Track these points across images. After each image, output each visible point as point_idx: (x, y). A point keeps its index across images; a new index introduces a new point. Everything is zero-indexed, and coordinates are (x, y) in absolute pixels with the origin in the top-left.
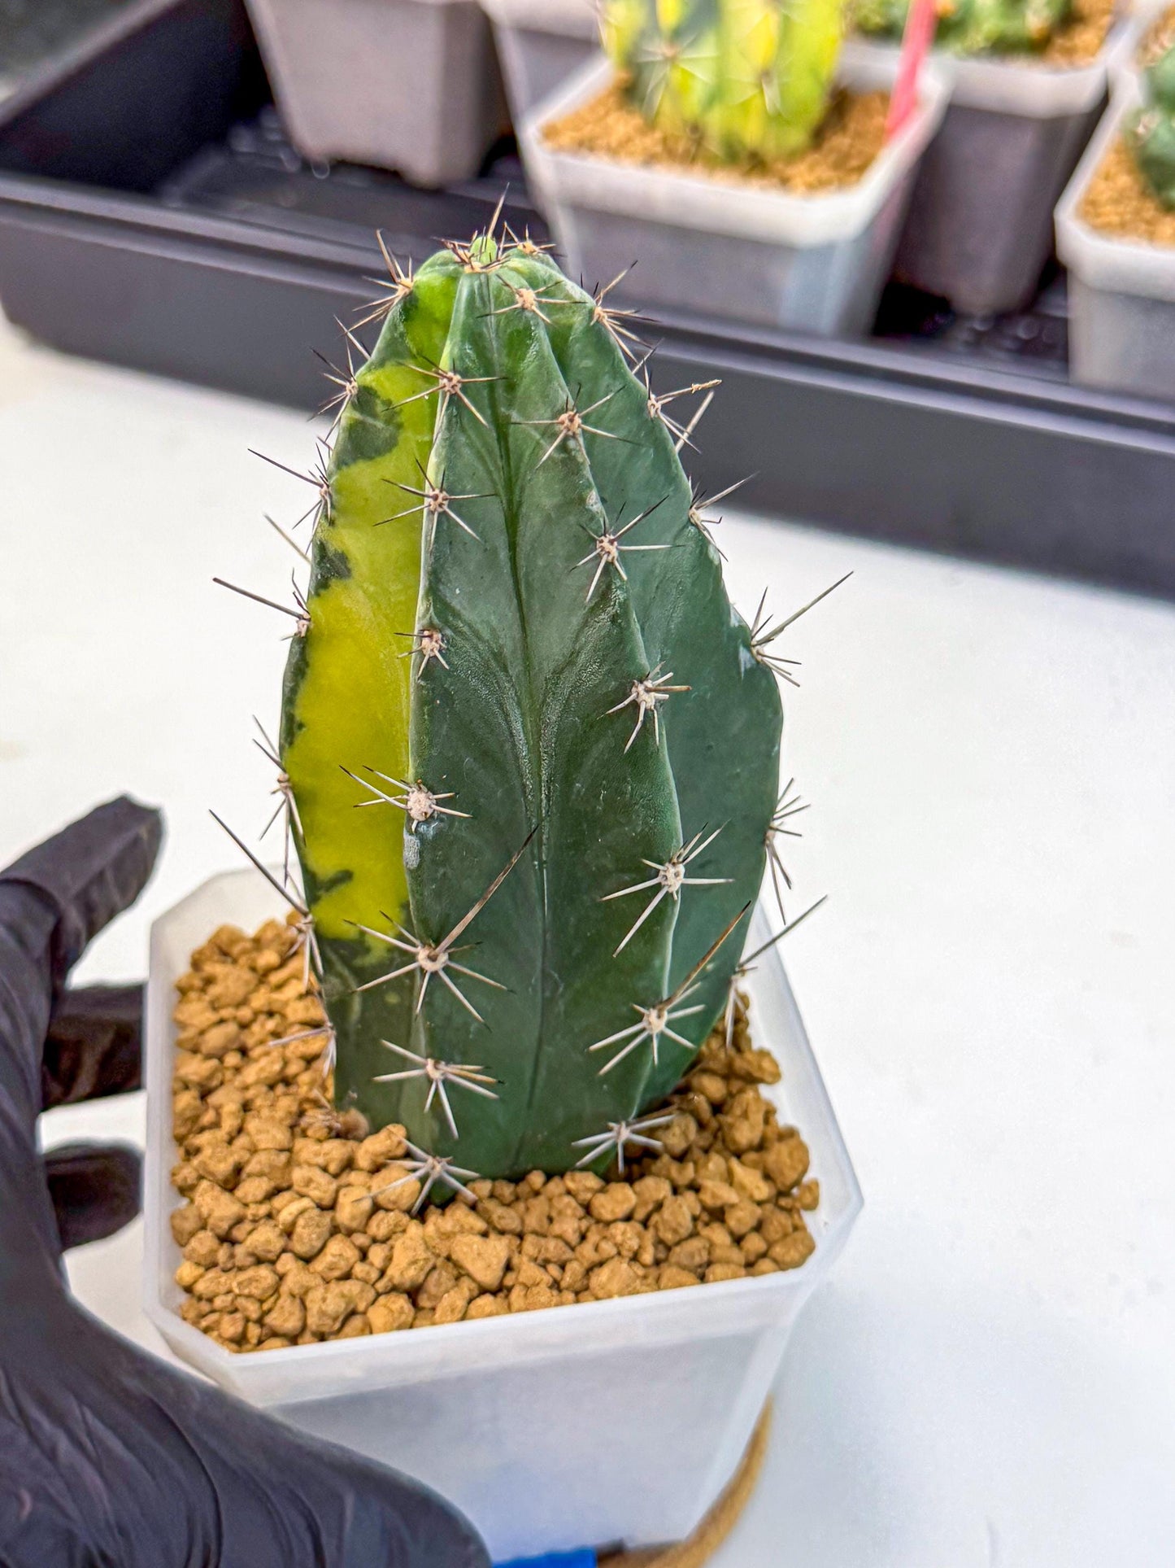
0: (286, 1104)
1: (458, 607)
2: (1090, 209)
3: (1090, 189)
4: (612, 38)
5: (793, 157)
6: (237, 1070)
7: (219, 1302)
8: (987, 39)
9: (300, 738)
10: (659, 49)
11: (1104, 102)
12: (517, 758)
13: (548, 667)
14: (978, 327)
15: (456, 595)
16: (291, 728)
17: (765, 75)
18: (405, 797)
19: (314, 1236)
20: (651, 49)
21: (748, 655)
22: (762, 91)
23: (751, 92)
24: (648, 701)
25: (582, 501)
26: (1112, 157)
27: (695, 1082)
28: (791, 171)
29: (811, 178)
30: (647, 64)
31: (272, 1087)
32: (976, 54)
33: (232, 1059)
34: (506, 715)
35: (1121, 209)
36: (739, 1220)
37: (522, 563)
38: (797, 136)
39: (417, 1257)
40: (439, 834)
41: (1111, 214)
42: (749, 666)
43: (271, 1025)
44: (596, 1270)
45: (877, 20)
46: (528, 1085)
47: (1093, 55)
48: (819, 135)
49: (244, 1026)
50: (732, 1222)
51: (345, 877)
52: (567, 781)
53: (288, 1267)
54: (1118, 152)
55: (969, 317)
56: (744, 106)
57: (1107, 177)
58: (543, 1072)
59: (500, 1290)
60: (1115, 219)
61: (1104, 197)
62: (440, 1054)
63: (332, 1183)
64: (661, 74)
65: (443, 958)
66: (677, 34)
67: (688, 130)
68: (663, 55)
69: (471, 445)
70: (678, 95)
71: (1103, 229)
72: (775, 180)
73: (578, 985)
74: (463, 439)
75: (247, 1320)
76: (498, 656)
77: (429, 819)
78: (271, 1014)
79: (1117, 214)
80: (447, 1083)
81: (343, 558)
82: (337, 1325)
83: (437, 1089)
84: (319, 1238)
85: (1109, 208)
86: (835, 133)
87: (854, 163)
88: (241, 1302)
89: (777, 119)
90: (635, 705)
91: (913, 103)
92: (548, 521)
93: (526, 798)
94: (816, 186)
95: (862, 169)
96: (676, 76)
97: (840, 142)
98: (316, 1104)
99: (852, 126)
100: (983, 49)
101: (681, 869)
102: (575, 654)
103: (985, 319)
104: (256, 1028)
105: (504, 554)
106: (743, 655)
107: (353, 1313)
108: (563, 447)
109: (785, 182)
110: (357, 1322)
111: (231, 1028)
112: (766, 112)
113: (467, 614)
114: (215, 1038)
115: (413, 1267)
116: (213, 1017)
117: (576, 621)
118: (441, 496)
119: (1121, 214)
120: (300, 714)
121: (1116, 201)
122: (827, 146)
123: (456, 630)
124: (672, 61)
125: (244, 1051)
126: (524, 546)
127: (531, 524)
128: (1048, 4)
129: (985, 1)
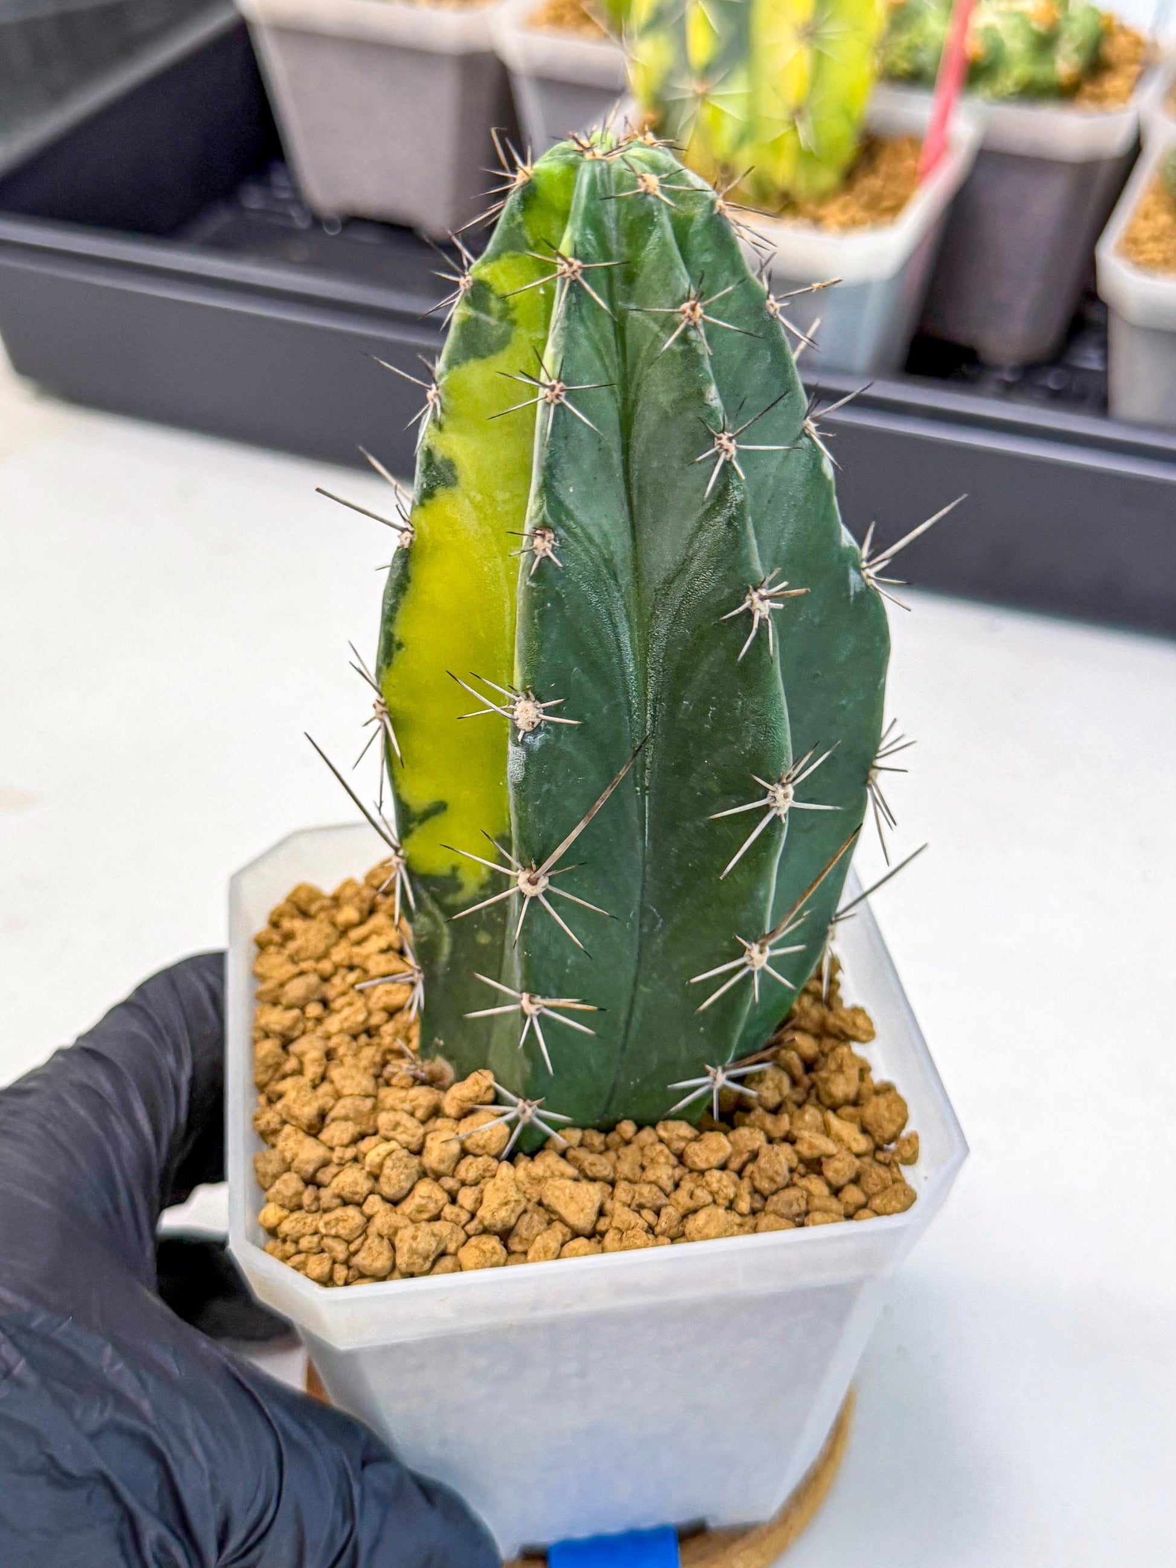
0: (370, 1054)
1: (572, 507)
2: (1132, 244)
3: (1131, 228)
4: (639, 80)
5: (823, 198)
6: (319, 1020)
7: (304, 1243)
8: (1016, 84)
9: (398, 657)
10: (689, 87)
11: (1136, 150)
12: (623, 674)
13: (659, 576)
14: (1008, 377)
15: (570, 492)
16: (390, 647)
17: (798, 113)
18: (512, 706)
19: (403, 1177)
20: (680, 87)
21: (858, 577)
22: (795, 129)
23: (783, 130)
24: (762, 607)
25: (701, 394)
26: (1151, 198)
27: (788, 1037)
28: (822, 212)
29: (843, 218)
30: (675, 102)
31: (355, 1037)
32: (1006, 99)
33: (314, 1010)
34: (615, 626)
35: (1163, 246)
36: (836, 1171)
37: (635, 466)
38: (827, 178)
39: (509, 1198)
40: (546, 747)
41: (1154, 251)
42: (858, 590)
43: (352, 977)
44: (691, 1217)
45: (904, 65)
46: (622, 1025)
47: (1124, 101)
48: (850, 177)
49: (325, 979)
50: (829, 1174)
51: (439, 808)
52: (675, 699)
53: (376, 1209)
54: (1155, 192)
55: (998, 368)
56: (776, 146)
57: (1146, 216)
58: (638, 1013)
59: (595, 1235)
60: (1159, 257)
61: (1145, 235)
62: (534, 986)
63: (419, 1128)
64: (691, 113)
65: (544, 882)
66: (708, 71)
67: (718, 170)
68: (694, 91)
69: (589, 338)
70: (706, 135)
71: (1148, 266)
72: (807, 221)
73: (677, 919)
74: (581, 330)
75: (334, 1262)
76: (608, 562)
77: (536, 730)
78: (351, 968)
79: (1160, 251)
80: (541, 1017)
81: (450, 465)
82: (428, 1265)
83: (532, 1023)
84: (408, 1177)
85: (1150, 246)
86: (866, 176)
87: (886, 204)
88: (328, 1242)
89: (807, 157)
90: (749, 613)
91: (943, 148)
92: (665, 418)
93: (631, 717)
94: (851, 225)
95: (896, 209)
96: (706, 114)
97: (872, 183)
98: (401, 1054)
99: (884, 168)
100: (1012, 94)
101: (790, 790)
102: (688, 560)
103: (1014, 370)
104: (336, 980)
105: (616, 457)
106: (853, 577)
107: (443, 1254)
108: (684, 339)
109: (817, 221)
110: (447, 1261)
111: (313, 979)
112: (800, 148)
113: (578, 514)
114: (296, 989)
115: (504, 1208)
116: (293, 969)
117: (691, 523)
118: (559, 386)
119: (1164, 252)
120: (399, 633)
121: (1156, 239)
122: (858, 187)
123: (568, 530)
124: (703, 98)
125: (325, 1003)
126: (638, 445)
127: (647, 422)
128: (1078, 49)
129: (1016, 45)
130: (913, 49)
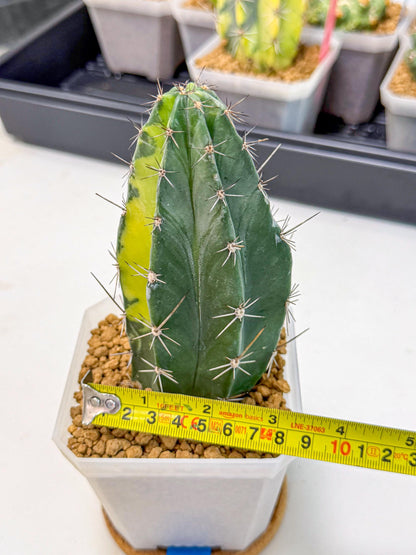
1: (168, 210)
2: (393, 85)
3: (393, 79)
4: (220, 28)
5: (285, 69)
6: (104, 363)
8: (355, 25)
9: (122, 250)
10: (236, 32)
11: (397, 47)
12: (190, 265)
13: (201, 234)
14: (353, 128)
16: (120, 247)
17: (275, 40)
20: (233, 32)
22: (274, 46)
23: (270, 46)
24: (232, 250)
25: (213, 177)
26: (401, 67)
28: (285, 74)
29: (292, 77)
30: (232, 37)
31: (113, 370)
32: (351, 31)
33: (103, 359)
34: (186, 250)
35: (404, 86)
38: (287, 62)
41: (400, 88)
45: (315, 19)
46: (193, 380)
47: (393, 30)
48: (294, 61)
49: (109, 348)
51: (137, 300)
52: (207, 275)
54: (403, 65)
55: (350, 125)
56: (267, 52)
57: (399, 74)
58: (198, 378)
60: (402, 89)
61: (398, 81)
62: (160, 365)
64: (238, 41)
65: (160, 332)
66: (243, 26)
67: (247, 60)
68: (238, 33)
69: (176, 154)
70: (244, 48)
71: (397, 93)
72: (279, 78)
73: (210, 347)
76: (183, 229)
80: (161, 375)
82: (115, 453)
86: (300, 60)
87: (307, 71)
89: (279, 56)
90: (228, 251)
91: (329, 49)
92: (202, 183)
93: (193, 279)
94: (294, 80)
95: (310, 73)
96: (243, 41)
97: (302, 63)
99: (307, 58)
100: (354, 29)
101: (243, 310)
102: (210, 230)
103: (356, 126)
104: (113, 349)
107: (121, 450)
109: (282, 78)
110: (122, 453)
111: (105, 348)
112: (275, 53)
113: (171, 213)
114: (99, 351)
116: (100, 344)
117: (210, 219)
119: (404, 88)
120: (122, 242)
121: (402, 83)
122: (297, 65)
124: (241, 36)
125: (107, 357)
128: (377, 12)
129: (354, 12)
130: (319, 13)
